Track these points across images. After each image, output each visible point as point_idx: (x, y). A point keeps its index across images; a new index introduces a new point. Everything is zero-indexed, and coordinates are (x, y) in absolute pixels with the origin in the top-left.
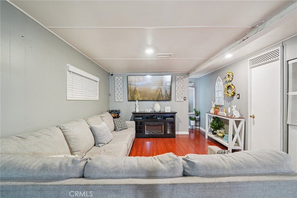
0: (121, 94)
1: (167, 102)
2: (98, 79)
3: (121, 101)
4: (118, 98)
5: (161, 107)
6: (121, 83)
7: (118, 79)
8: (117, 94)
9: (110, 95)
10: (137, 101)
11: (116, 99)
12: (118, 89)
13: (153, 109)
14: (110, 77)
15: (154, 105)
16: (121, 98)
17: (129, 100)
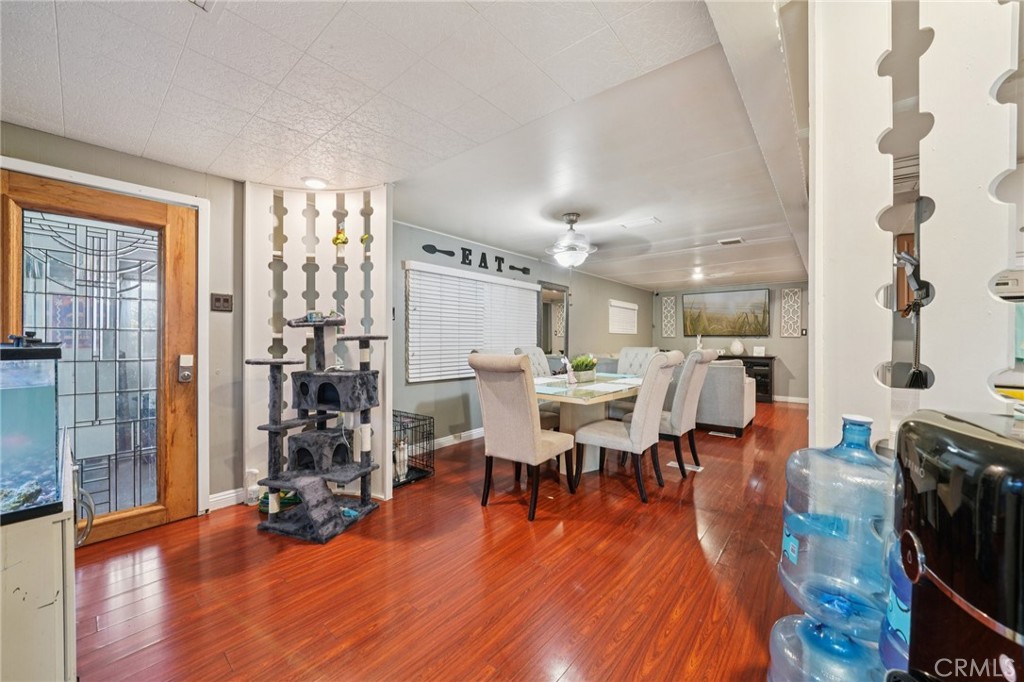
0: (672, 325)
1: (760, 339)
2: (636, 307)
3: (672, 335)
4: (666, 332)
5: (744, 346)
6: (672, 308)
7: (666, 301)
8: (666, 326)
9: (653, 326)
10: (699, 337)
11: (664, 332)
12: (666, 317)
13: (730, 350)
14: (655, 298)
15: (731, 344)
16: (672, 332)
17: (686, 336)
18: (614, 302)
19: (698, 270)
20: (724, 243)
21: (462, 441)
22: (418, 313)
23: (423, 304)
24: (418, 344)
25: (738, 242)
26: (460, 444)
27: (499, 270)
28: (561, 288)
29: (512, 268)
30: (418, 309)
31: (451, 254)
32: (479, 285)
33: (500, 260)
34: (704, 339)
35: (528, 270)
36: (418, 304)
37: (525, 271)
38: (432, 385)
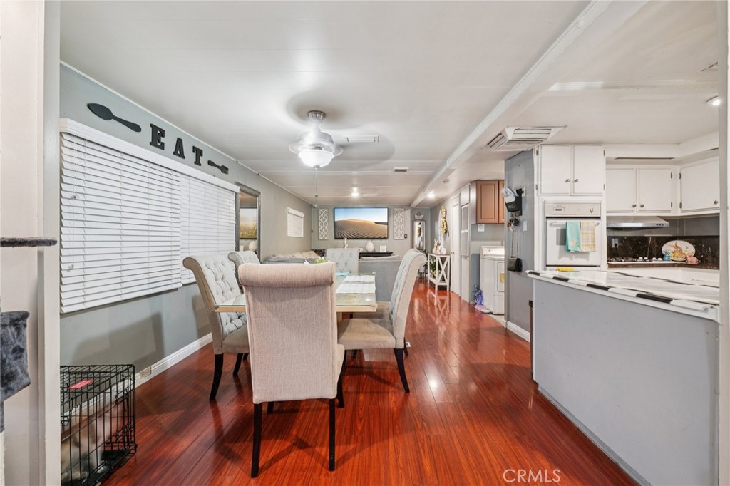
0: (326, 231)
1: (384, 241)
2: (303, 215)
3: (326, 238)
4: (322, 236)
5: (375, 246)
6: (326, 217)
7: (322, 212)
8: (321, 231)
9: (312, 231)
10: (346, 239)
11: (320, 236)
12: (322, 224)
13: (365, 248)
14: (312, 209)
15: (366, 244)
16: (326, 236)
17: (336, 238)
18: (291, 211)
19: (355, 189)
20: (397, 170)
21: (153, 375)
22: (81, 204)
23: (88, 191)
24: (81, 252)
25: (405, 171)
26: (150, 382)
27: (197, 162)
28: (254, 193)
29: (210, 163)
30: (81, 197)
31: (136, 128)
32: (175, 176)
33: (198, 152)
34: (350, 241)
35: (227, 169)
36: (81, 190)
37: (224, 170)
38: (107, 310)
